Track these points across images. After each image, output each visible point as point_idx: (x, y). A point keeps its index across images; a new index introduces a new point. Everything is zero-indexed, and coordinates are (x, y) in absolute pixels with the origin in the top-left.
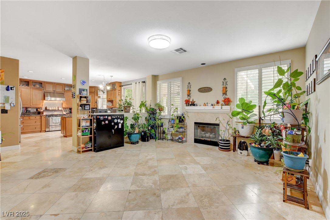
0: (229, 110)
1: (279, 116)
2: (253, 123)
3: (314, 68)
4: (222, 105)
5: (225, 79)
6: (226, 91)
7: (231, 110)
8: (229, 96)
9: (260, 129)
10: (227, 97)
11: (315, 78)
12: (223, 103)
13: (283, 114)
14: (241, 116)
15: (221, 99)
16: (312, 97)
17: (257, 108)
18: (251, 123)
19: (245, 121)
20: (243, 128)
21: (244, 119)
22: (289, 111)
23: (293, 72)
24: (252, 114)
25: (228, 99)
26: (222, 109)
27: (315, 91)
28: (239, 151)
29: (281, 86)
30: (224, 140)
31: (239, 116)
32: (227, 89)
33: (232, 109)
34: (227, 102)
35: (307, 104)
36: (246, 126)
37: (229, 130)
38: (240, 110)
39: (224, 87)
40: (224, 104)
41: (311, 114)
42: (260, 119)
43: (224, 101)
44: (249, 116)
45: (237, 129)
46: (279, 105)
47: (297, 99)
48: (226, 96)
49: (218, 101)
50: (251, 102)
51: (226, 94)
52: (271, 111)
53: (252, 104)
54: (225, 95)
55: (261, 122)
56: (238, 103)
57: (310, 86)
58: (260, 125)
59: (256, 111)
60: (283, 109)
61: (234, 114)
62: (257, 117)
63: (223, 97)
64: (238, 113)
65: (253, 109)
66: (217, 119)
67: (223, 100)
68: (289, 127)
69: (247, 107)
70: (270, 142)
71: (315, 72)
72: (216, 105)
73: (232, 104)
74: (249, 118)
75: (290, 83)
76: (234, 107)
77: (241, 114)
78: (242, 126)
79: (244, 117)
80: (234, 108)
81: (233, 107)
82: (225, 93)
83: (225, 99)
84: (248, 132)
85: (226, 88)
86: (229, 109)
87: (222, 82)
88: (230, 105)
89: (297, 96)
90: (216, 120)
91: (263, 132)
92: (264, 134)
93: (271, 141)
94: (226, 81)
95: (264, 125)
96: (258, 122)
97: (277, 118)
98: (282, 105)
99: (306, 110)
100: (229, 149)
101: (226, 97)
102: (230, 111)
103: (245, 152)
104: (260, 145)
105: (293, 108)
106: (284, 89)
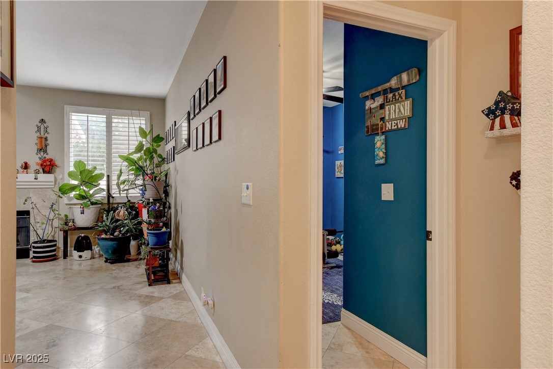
0: (52, 182)
1: (138, 190)
2: (99, 204)
3: (174, 136)
4: (37, 172)
5: (42, 121)
6: (46, 146)
7: (57, 183)
8: (51, 154)
9: (112, 212)
10: (48, 157)
11: (174, 145)
12: (38, 167)
13: (145, 187)
14: (78, 193)
15: (34, 160)
16: (171, 165)
17: (105, 178)
18: (96, 204)
19: (85, 201)
20: (82, 213)
21: (82, 197)
22: (151, 183)
23: (156, 137)
24: (98, 188)
25: (51, 160)
26: (36, 180)
27: (174, 160)
28: (76, 254)
29: (143, 152)
30: (43, 241)
31: (74, 193)
32: (48, 142)
33: (58, 181)
34: (48, 167)
35: (167, 174)
36: (89, 209)
37: (53, 220)
38: (76, 182)
39: (42, 138)
40: (41, 170)
41: (171, 186)
42: (109, 196)
43: (42, 165)
44: (91, 192)
45: (70, 217)
46: (139, 175)
47: (159, 168)
48: (45, 155)
49: (26, 164)
50: (95, 168)
51: (45, 152)
52: (126, 183)
53: (96, 172)
54: (42, 153)
55: (111, 201)
56: (72, 169)
57: (170, 153)
58: (109, 207)
59: (103, 184)
60: (144, 180)
61: (64, 190)
62: (105, 194)
63: (39, 155)
64: (73, 188)
65: (100, 180)
66: (26, 201)
67: (40, 162)
68: (152, 202)
69: (89, 178)
70: (127, 228)
71: (174, 139)
72: (23, 172)
73: (58, 170)
74: (92, 195)
75: (151, 149)
76: (63, 176)
77: (77, 189)
78: (81, 209)
79: (84, 194)
80: (62, 179)
81: (61, 176)
82: (43, 149)
83: (44, 161)
84: (92, 218)
85: (46, 139)
86: (53, 180)
87: (37, 126)
88: (55, 172)
89: (159, 165)
90: (24, 204)
91: (116, 215)
92: (117, 218)
93: (128, 226)
94: (45, 125)
95: (116, 206)
96: (106, 201)
97: (135, 194)
98: (143, 176)
99: (166, 182)
100: (55, 255)
101: (45, 158)
102: (55, 184)
103: (86, 254)
104: (113, 235)
105: (155, 180)
106: (145, 155)
